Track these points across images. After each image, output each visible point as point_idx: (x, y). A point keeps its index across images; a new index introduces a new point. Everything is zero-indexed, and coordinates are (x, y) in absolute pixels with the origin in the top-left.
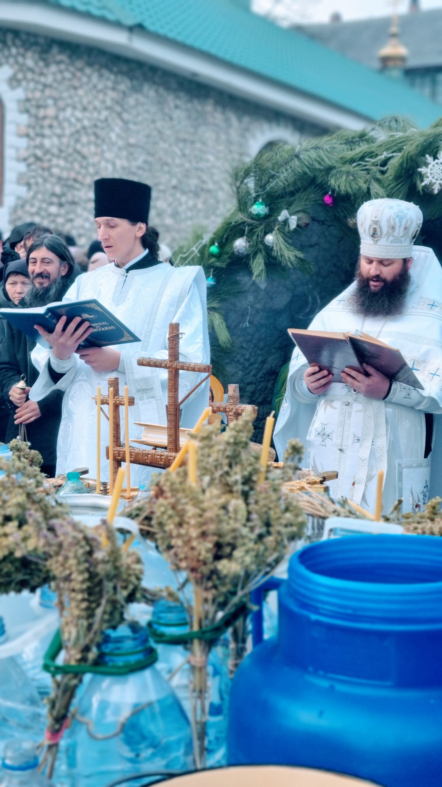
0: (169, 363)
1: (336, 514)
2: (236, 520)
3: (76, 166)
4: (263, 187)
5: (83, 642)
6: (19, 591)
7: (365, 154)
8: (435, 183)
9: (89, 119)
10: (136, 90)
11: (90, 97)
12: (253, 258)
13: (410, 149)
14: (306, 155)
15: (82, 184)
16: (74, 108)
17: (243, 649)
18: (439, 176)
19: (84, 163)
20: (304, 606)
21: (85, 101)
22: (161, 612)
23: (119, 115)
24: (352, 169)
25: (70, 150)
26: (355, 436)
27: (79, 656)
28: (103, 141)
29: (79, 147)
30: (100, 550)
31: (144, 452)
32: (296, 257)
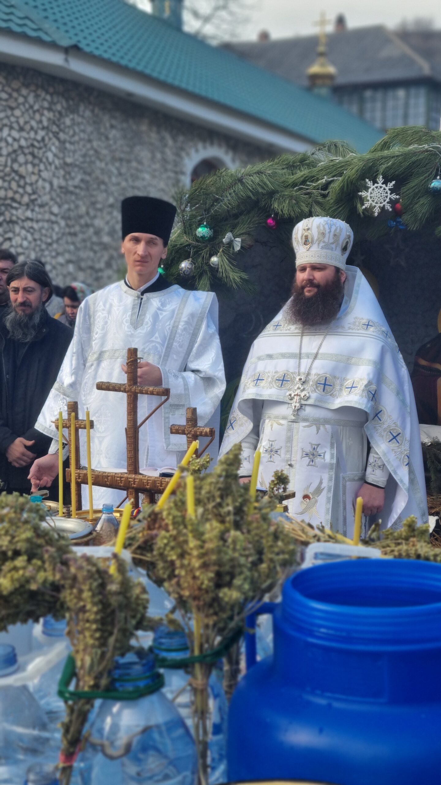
0: (127, 386)
1: (317, 538)
2: (234, 550)
3: (14, 185)
4: (207, 210)
5: (97, 669)
6: (24, 621)
7: (307, 178)
8: (375, 206)
9: (26, 139)
10: (72, 110)
11: (27, 118)
12: (199, 278)
13: (350, 173)
14: (250, 180)
15: (20, 203)
16: (11, 128)
17: (238, 671)
18: (379, 200)
19: (22, 183)
20: (300, 629)
21: (21, 121)
22: (161, 637)
23: (56, 135)
24: (294, 193)
25: (8, 169)
26: (303, 451)
27: (92, 683)
28: (41, 161)
29: (16, 166)
30: (112, 582)
31: (104, 474)
32: (241, 278)
